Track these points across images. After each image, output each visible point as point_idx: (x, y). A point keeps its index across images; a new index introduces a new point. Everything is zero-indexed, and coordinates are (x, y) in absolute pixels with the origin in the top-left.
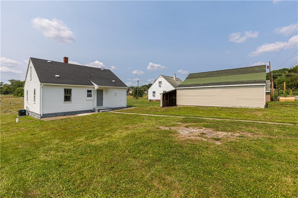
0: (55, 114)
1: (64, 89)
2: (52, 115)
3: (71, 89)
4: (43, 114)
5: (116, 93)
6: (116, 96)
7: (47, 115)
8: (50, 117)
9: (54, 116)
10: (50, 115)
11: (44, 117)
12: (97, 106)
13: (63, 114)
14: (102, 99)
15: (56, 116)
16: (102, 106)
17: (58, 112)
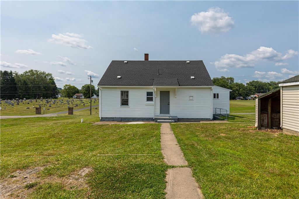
0: (112, 119)
1: (121, 91)
2: (110, 119)
3: (128, 91)
4: (101, 117)
5: (192, 95)
6: (192, 100)
7: (106, 119)
8: (108, 121)
9: (111, 121)
10: (108, 119)
11: (103, 120)
12: (161, 113)
13: (120, 120)
14: (169, 104)
15: (113, 121)
16: (169, 114)
17: (115, 117)
